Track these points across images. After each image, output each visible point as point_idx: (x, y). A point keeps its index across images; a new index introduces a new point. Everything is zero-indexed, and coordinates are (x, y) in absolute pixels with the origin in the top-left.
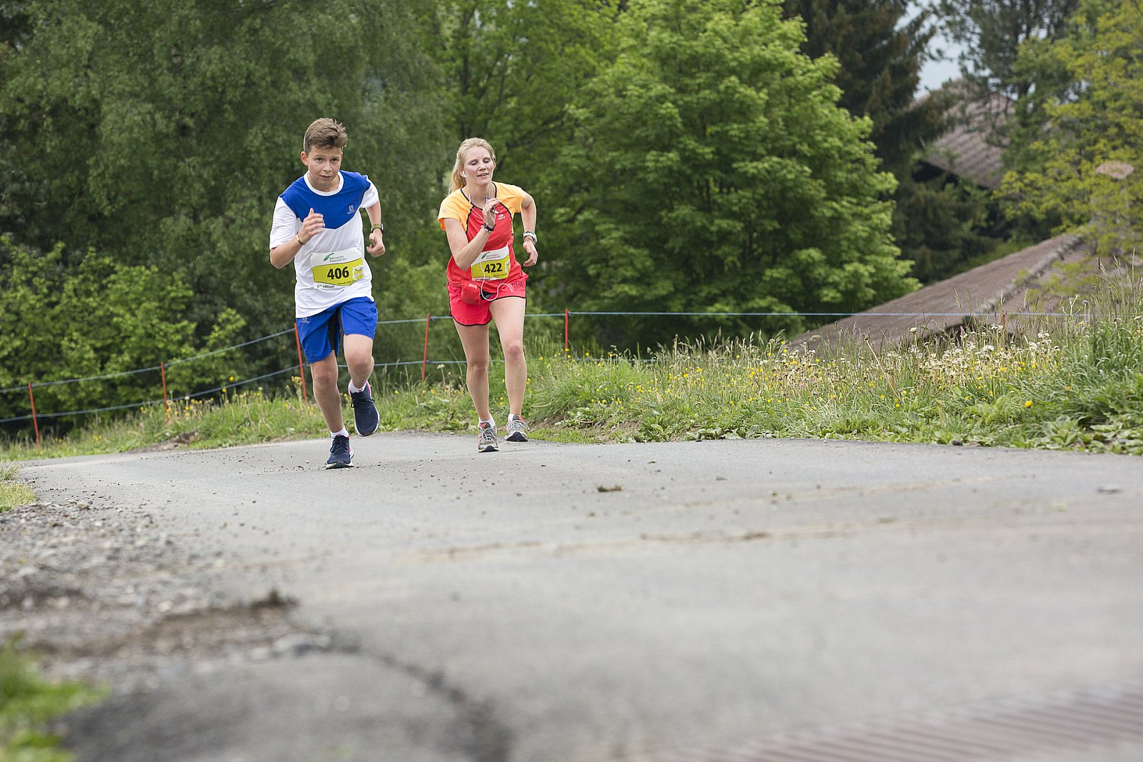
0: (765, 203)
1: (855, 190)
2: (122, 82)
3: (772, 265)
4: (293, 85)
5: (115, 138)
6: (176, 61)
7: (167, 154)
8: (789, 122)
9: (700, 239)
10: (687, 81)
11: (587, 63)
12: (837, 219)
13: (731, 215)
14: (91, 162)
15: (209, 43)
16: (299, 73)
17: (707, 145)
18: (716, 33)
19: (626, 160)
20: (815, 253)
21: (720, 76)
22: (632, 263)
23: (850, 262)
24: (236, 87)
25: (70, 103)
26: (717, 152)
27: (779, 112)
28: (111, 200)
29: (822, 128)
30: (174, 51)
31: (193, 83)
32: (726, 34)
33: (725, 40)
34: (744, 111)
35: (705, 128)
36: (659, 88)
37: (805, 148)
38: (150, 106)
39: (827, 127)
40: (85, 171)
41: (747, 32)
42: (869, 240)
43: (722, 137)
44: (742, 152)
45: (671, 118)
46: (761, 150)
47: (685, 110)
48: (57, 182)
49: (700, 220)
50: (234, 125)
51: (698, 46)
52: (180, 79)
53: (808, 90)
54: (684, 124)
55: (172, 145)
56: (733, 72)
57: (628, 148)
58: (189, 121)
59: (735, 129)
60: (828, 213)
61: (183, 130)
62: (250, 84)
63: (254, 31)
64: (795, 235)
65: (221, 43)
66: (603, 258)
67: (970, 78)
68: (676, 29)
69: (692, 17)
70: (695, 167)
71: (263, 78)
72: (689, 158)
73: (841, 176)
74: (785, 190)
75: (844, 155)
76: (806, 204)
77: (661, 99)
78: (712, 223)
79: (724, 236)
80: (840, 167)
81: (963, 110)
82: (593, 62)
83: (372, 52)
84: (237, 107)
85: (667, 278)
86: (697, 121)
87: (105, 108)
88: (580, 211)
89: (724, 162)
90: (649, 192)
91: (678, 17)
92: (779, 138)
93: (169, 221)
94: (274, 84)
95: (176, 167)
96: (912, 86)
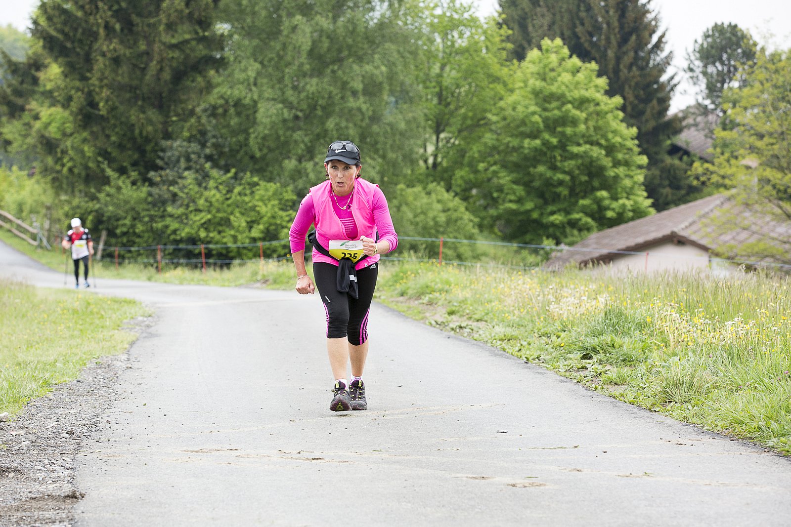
0: (582, 168)
1: (627, 164)
2: (268, 93)
3: (583, 198)
4: (351, 99)
5: (264, 120)
6: (296, 83)
7: (288, 129)
8: (597, 128)
9: (548, 183)
10: (547, 105)
11: (499, 93)
12: (616, 178)
13: (565, 172)
14: (251, 130)
15: (311, 76)
16: (354, 93)
17: (555, 137)
18: (563, 83)
19: (515, 142)
20: (604, 194)
21: (563, 104)
22: (514, 193)
23: (621, 198)
24: (323, 98)
25: (243, 102)
26: (560, 141)
27: (591, 124)
28: (260, 150)
29: (612, 132)
30: (295, 79)
31: (303, 95)
32: (567, 83)
33: (567, 87)
34: (574, 122)
35: (555, 128)
36: (533, 108)
37: (603, 142)
38: (280, 106)
39: (615, 132)
40: (248, 134)
41: (578, 83)
42: (632, 188)
43: (563, 134)
44: (571, 142)
45: (538, 123)
46: (581, 141)
47: (546, 120)
48: (234, 140)
49: (549, 174)
50: (321, 117)
51: (554, 88)
52: (296, 93)
53: (606, 113)
54: (545, 127)
55: (291, 125)
56: (570, 102)
57: (517, 136)
58: (300, 114)
59: (569, 130)
60: (612, 174)
61: (297, 118)
62: (330, 97)
63: (333, 72)
64: (596, 183)
65: (318, 76)
66: (500, 189)
67: (699, 104)
68: (544, 80)
69: (553, 74)
70: (548, 148)
71: (337, 95)
72: (545, 143)
73: (620, 156)
74: (592, 162)
75: (622, 146)
76: (602, 169)
77: (534, 113)
78: (554, 175)
79: (561, 183)
80: (620, 152)
81: (695, 120)
82: (502, 92)
83: (391, 85)
84: (323, 108)
85: (532, 201)
86: (551, 125)
87: (259, 105)
88: (492, 165)
89: (562, 146)
90: (526, 158)
91: (545, 74)
92: (591, 136)
93: (286, 161)
94: (342, 98)
95: (291, 136)
96: (666, 109)
